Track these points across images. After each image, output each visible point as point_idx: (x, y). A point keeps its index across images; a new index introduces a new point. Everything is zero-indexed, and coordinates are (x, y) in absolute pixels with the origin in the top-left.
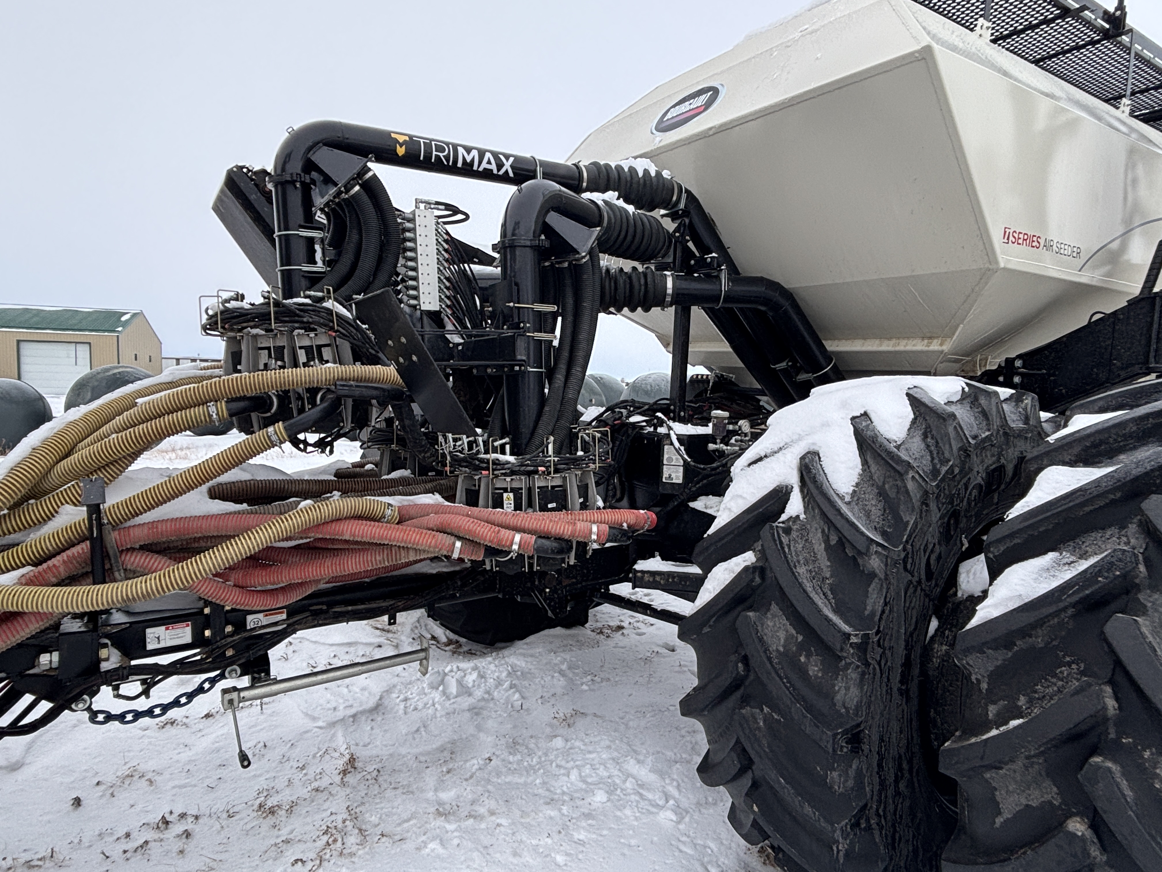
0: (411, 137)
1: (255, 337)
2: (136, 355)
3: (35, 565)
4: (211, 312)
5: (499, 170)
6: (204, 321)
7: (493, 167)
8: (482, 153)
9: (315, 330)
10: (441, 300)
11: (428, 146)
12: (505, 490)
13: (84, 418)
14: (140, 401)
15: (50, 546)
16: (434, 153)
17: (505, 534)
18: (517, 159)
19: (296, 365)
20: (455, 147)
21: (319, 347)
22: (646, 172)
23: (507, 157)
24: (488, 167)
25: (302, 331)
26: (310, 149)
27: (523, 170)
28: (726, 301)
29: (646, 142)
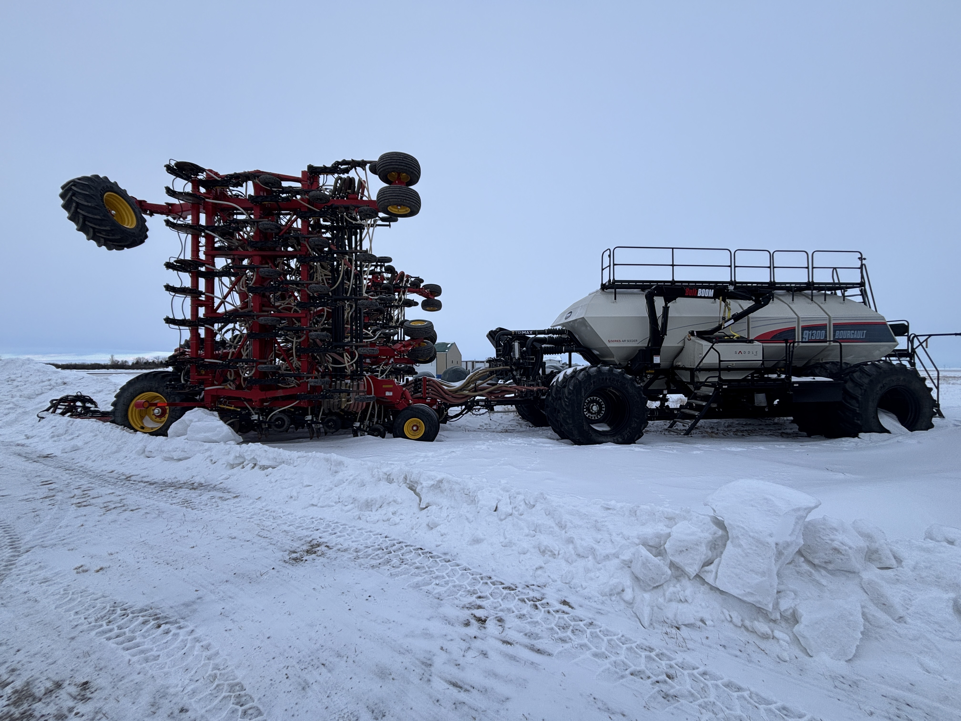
0: (514, 331)
1: (492, 363)
2: (452, 361)
3: (469, 391)
5: (530, 333)
8: (526, 331)
9: (500, 362)
10: (519, 356)
12: (525, 384)
13: (474, 374)
14: (479, 372)
16: (519, 333)
17: (522, 389)
19: (498, 367)
20: (522, 331)
22: (559, 329)
23: (531, 331)
24: (528, 333)
25: (498, 362)
26: (500, 336)
27: (534, 332)
28: (576, 351)
29: (563, 321)
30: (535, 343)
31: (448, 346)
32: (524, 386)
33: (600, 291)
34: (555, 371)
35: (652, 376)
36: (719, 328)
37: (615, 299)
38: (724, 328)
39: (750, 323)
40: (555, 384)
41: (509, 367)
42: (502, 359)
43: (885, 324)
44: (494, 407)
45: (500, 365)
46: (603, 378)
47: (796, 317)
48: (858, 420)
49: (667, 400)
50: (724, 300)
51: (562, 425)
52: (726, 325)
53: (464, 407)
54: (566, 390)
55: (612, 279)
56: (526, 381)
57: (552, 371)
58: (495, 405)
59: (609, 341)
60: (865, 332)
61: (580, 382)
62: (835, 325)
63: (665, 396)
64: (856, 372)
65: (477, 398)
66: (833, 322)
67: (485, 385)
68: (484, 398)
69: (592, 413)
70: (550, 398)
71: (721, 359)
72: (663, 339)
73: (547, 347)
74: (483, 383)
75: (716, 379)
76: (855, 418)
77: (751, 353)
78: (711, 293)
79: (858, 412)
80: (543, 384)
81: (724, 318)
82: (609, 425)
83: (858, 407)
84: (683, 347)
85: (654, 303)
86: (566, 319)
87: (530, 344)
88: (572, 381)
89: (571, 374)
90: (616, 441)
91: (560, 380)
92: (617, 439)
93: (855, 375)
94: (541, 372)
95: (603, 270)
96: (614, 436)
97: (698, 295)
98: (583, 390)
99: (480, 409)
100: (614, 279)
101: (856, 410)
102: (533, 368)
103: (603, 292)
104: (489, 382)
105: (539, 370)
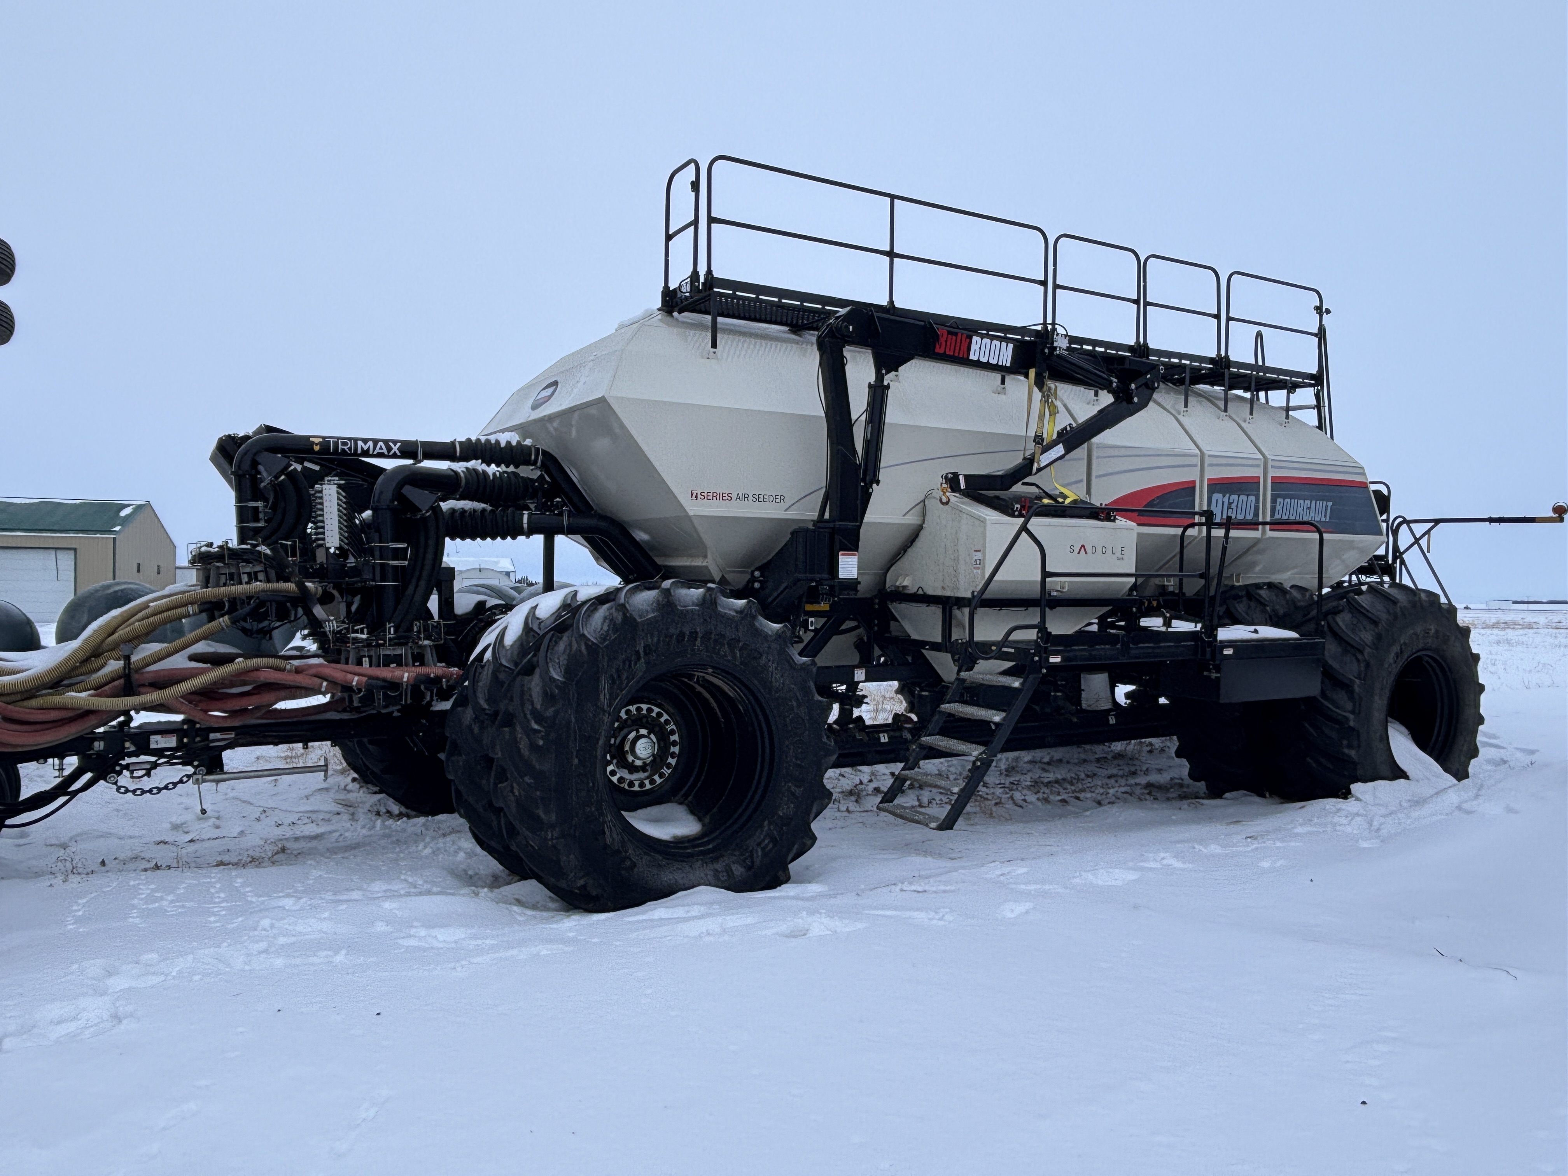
0: (324, 438)
1: (218, 567)
2: (139, 565)
3: (95, 690)
4: (193, 554)
5: (389, 452)
6: (190, 558)
7: (385, 451)
8: (376, 442)
9: (252, 563)
10: (341, 540)
11: (336, 444)
12: (365, 656)
13: (121, 614)
14: (151, 604)
15: (103, 681)
16: (340, 447)
17: (349, 676)
18: (403, 443)
19: (241, 583)
20: (356, 440)
21: (256, 573)
22: (508, 443)
23: (395, 442)
24: (381, 451)
25: (245, 564)
26: (255, 454)
27: (409, 450)
28: (569, 531)
29: (525, 414)
30: (408, 490)
31: (124, 513)
32: (360, 663)
33: (660, 316)
34: (492, 602)
35: (823, 621)
36: (1025, 469)
37: (714, 345)
38: (1039, 470)
39: (1095, 462)
40: (488, 655)
41: (291, 586)
42: (264, 549)
43: (1364, 486)
44: (227, 755)
45: (253, 577)
46: (682, 635)
47: (1198, 452)
48: (1350, 746)
49: (860, 701)
50: (1040, 383)
51: (512, 831)
52: (1045, 459)
53: (72, 762)
54: (535, 684)
55: (702, 270)
56: (368, 644)
57: (481, 605)
58: (231, 746)
59: (694, 496)
60: (1330, 504)
61: (592, 648)
62: (1277, 482)
63: (853, 686)
64: (1340, 612)
65: (140, 719)
66: (1272, 473)
67: (179, 662)
68: (179, 718)
69: (632, 769)
70: (468, 715)
71: (1049, 569)
72: (867, 497)
73: (463, 511)
74: (169, 655)
75: (1032, 635)
76: (1345, 742)
77: (1109, 551)
78: (1005, 354)
79: (1352, 724)
80: (444, 655)
81: (1038, 439)
82: (695, 810)
83: (1353, 712)
84: (920, 528)
85: (843, 366)
86: (535, 407)
87: (388, 495)
88: (562, 646)
89: (557, 614)
90: (723, 877)
91: (510, 639)
92: (729, 871)
93: (1339, 619)
94: (433, 603)
95: (669, 237)
96: (716, 859)
97: (973, 357)
98: (604, 684)
99: (155, 765)
100: (709, 272)
101: (1347, 719)
102: (399, 593)
103: (669, 319)
104: (201, 647)
105: (427, 598)
